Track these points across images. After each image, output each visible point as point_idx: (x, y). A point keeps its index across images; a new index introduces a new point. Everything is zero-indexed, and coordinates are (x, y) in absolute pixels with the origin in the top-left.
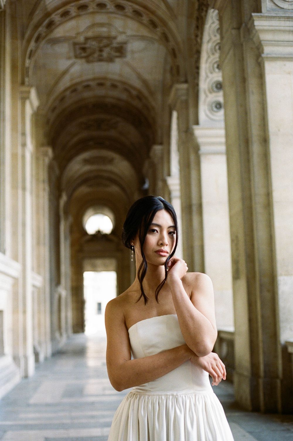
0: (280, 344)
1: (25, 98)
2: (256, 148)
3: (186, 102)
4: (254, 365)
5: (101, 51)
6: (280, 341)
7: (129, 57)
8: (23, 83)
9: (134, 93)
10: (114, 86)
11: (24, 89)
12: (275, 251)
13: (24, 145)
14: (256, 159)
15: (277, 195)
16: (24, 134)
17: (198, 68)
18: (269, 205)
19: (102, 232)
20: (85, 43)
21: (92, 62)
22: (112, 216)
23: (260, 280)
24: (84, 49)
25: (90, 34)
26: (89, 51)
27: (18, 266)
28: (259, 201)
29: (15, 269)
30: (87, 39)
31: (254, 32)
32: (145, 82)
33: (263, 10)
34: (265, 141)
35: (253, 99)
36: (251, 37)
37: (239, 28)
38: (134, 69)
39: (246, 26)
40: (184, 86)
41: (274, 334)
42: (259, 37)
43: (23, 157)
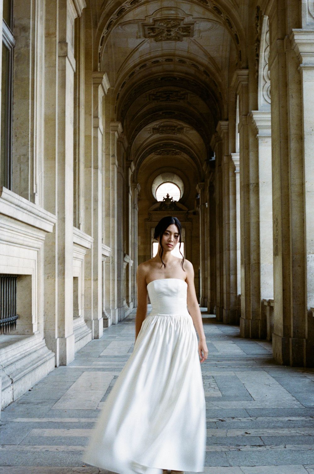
0: (307, 310)
1: (98, 83)
2: (293, 145)
3: (247, 86)
4: (286, 327)
5: (169, 31)
6: (307, 308)
7: (196, 36)
8: (95, 70)
9: (202, 69)
10: (182, 62)
11: (98, 75)
12: (306, 233)
13: (96, 127)
14: (293, 155)
15: (308, 186)
16: (96, 117)
17: (258, 55)
18: (302, 194)
20: (154, 25)
21: (161, 40)
22: (181, 185)
23: (293, 257)
24: (153, 29)
25: (158, 16)
26: (157, 31)
27: (90, 238)
28: (294, 189)
29: (88, 241)
30: (155, 21)
31: (294, 44)
32: (211, 59)
33: (303, 25)
34: (301, 139)
35: (293, 102)
36: (292, 48)
37: (283, 39)
38: (201, 47)
39: (288, 38)
40: (246, 72)
41: (303, 302)
42: (298, 49)
43: (96, 138)
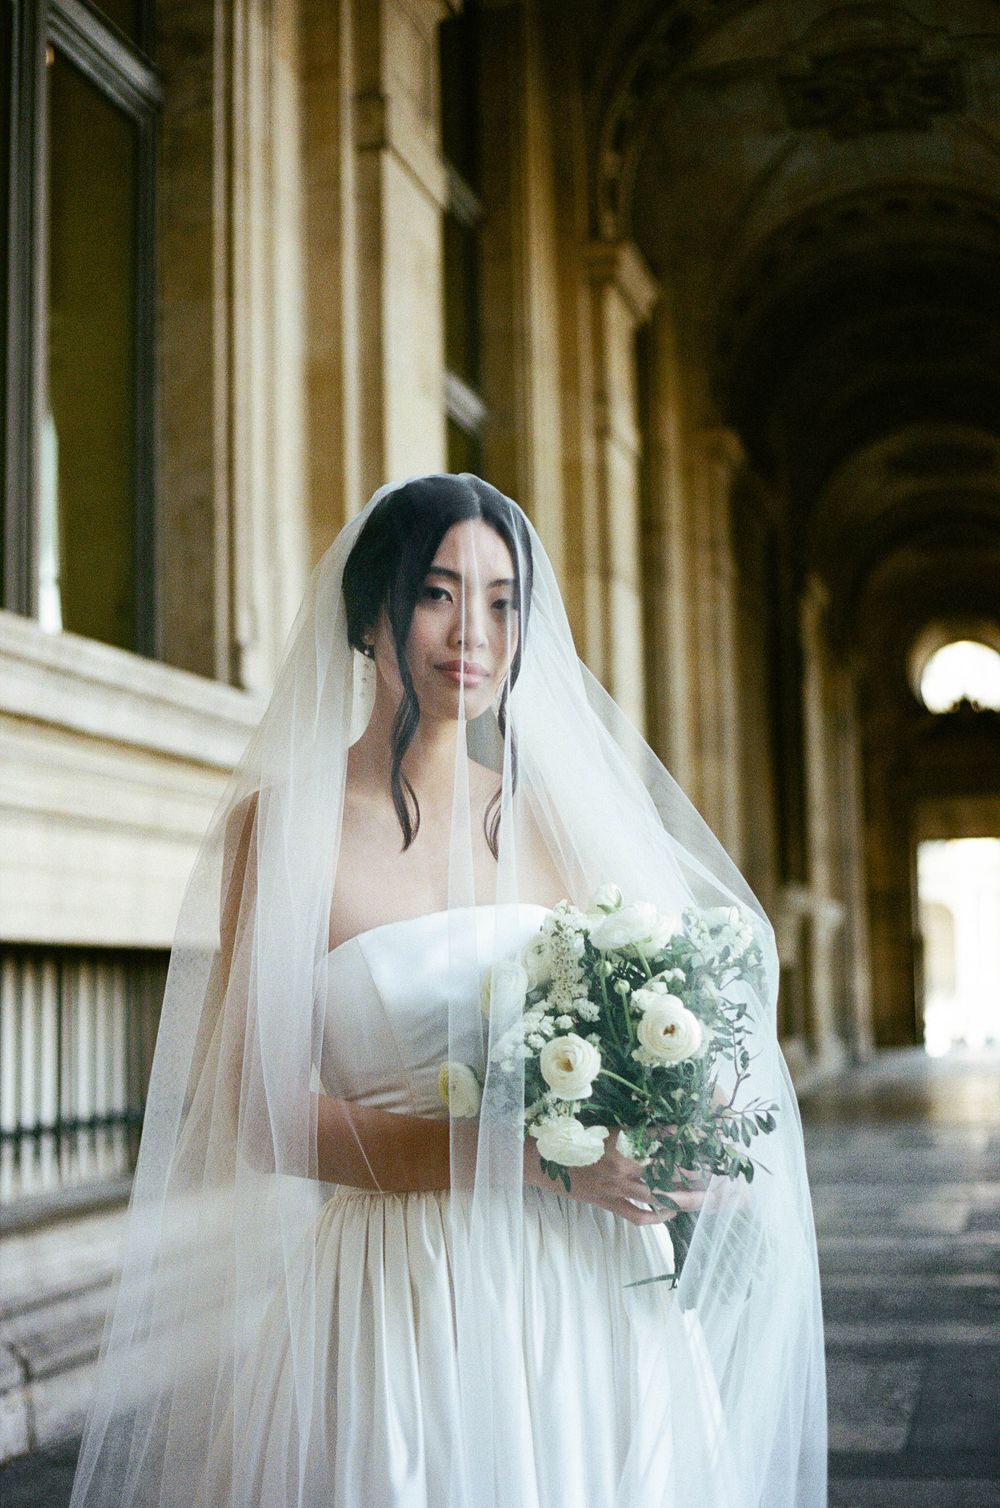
1: (601, 280)
10: (942, 209)
13: (603, 432)
16: (601, 397)
19: (976, 704)
20: (816, 77)
21: (853, 134)
26: (834, 101)
43: (602, 471)
